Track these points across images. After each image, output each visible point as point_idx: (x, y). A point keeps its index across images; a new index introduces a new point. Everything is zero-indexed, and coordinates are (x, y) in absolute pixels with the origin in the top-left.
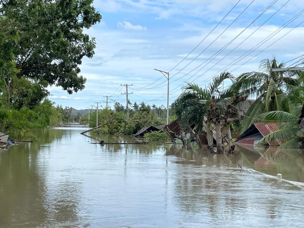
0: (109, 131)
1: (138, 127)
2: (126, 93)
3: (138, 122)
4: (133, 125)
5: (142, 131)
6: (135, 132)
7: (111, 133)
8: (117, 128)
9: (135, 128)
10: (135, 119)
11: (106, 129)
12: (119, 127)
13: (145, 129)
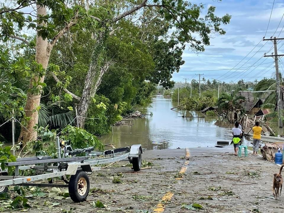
0: (187, 108)
1: (204, 106)
2: (199, 80)
3: (204, 103)
4: (201, 105)
5: (205, 109)
6: (202, 109)
7: (188, 110)
8: (191, 107)
9: (202, 107)
10: (203, 101)
11: (185, 107)
12: (193, 106)
13: (207, 108)
